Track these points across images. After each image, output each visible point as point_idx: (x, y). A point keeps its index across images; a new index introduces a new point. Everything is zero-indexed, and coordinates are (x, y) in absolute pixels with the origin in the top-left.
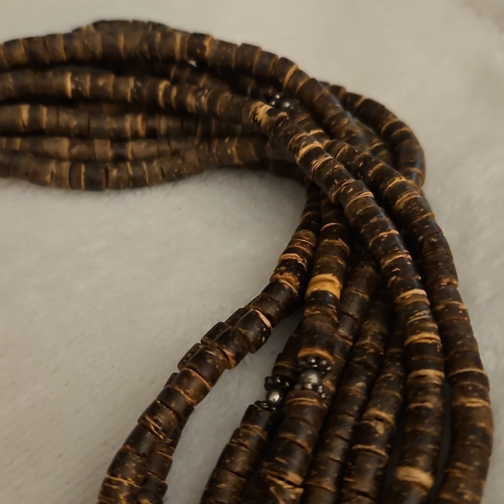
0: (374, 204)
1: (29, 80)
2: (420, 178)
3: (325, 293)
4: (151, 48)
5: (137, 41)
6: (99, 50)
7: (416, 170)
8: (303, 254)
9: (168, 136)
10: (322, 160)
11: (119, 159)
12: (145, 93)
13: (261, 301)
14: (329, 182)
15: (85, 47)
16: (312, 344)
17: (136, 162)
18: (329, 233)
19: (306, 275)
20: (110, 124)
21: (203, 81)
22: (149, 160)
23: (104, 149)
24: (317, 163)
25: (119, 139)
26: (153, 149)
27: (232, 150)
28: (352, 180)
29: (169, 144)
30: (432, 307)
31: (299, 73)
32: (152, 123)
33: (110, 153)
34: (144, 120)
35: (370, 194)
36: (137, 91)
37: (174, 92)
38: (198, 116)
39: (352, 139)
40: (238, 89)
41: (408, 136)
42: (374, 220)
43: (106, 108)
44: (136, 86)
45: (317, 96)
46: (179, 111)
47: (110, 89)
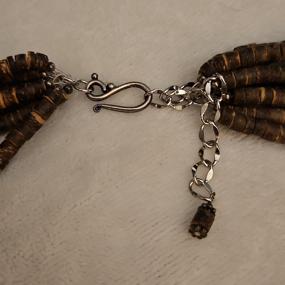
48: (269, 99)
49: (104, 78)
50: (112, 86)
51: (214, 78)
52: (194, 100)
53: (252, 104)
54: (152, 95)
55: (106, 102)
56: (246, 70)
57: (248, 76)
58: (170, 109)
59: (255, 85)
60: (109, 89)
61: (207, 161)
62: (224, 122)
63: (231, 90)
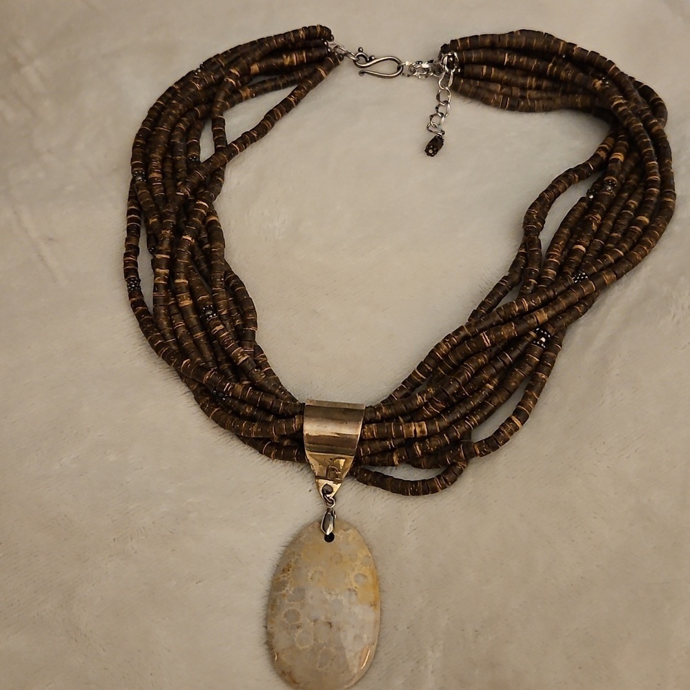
0: (643, 129)
1: (490, 54)
2: (664, 123)
3: (618, 159)
4: (548, 47)
5: (542, 43)
6: (523, 44)
7: (663, 119)
8: (609, 146)
9: (546, 90)
10: (623, 108)
11: (523, 98)
12: (541, 67)
13: (591, 160)
14: (625, 117)
15: (517, 42)
16: (611, 175)
17: (532, 100)
18: (621, 139)
19: (610, 153)
20: (521, 80)
21: (568, 66)
22: (538, 100)
23: (517, 92)
24: (621, 109)
25: (523, 88)
26: (539, 95)
27: (579, 100)
28: (635, 118)
29: (546, 93)
30: (660, 169)
31: (616, 69)
32: (539, 83)
33: (519, 94)
34: (536, 80)
35: (642, 124)
36: (537, 67)
37: (555, 69)
38: (565, 82)
39: (636, 101)
40: (586, 73)
41: (663, 105)
42: (642, 134)
43: (518, 72)
44: (537, 64)
45: (623, 80)
46: (555, 79)
47: (525, 63)
48: (489, 73)
49: (368, 51)
50: (373, 58)
51: (450, 54)
52: (434, 73)
53: (477, 77)
54: (403, 66)
55: (368, 68)
56: (473, 51)
57: (474, 55)
58: (416, 79)
59: (480, 63)
60: (371, 60)
61: (441, 113)
62: (455, 88)
63: (461, 65)
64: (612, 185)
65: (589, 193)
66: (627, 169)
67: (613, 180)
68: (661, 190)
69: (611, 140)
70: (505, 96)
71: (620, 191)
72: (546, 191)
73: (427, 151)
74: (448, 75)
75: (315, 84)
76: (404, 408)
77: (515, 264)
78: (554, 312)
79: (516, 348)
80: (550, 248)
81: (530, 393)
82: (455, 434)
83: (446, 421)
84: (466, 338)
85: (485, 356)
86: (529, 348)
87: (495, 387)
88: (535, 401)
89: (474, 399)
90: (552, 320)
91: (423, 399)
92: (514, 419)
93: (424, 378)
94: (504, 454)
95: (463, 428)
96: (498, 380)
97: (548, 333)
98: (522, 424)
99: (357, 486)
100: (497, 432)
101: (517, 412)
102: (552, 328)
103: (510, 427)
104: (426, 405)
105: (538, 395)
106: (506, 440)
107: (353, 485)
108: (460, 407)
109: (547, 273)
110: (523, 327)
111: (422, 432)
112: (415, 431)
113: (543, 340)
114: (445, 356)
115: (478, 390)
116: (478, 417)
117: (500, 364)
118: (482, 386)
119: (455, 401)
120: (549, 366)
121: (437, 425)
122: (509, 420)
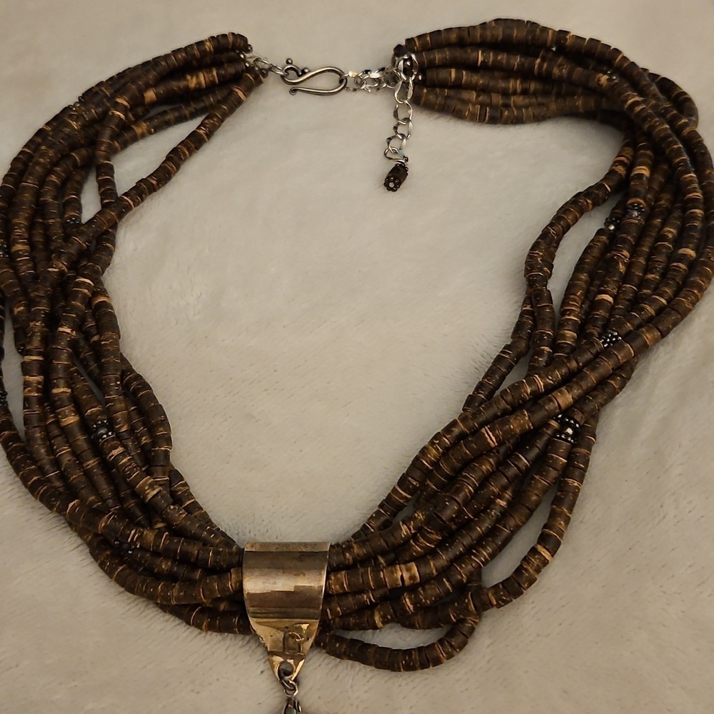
0: (670, 132)
1: (458, 53)
2: (696, 123)
3: (643, 174)
4: (533, 38)
5: (525, 34)
6: (500, 37)
7: (693, 118)
8: (628, 158)
9: (535, 94)
10: (641, 107)
11: (507, 106)
12: (526, 65)
13: (606, 178)
14: (644, 119)
15: (493, 35)
16: (636, 196)
17: (519, 108)
18: (643, 147)
19: (630, 168)
20: (502, 84)
21: (560, 60)
22: (527, 107)
23: (497, 99)
24: (638, 109)
25: (505, 93)
26: (527, 101)
27: (579, 103)
28: (657, 119)
29: (536, 98)
30: (700, 183)
31: (625, 58)
32: (526, 85)
33: (501, 102)
34: (521, 83)
35: (668, 127)
36: (521, 65)
37: (545, 65)
38: (560, 81)
39: (654, 96)
40: (586, 67)
41: (689, 100)
42: (670, 139)
43: (497, 74)
44: (520, 60)
45: (635, 73)
46: (545, 78)
47: (504, 62)
48: (459, 78)
49: (300, 64)
50: (306, 71)
51: (406, 57)
52: (388, 83)
53: (444, 85)
54: (346, 79)
55: (300, 85)
56: (436, 51)
57: (438, 56)
58: (364, 93)
59: (446, 65)
60: (304, 73)
61: (401, 134)
62: (416, 101)
63: (422, 70)
64: (639, 210)
65: (607, 223)
66: (656, 187)
67: (640, 204)
68: (706, 210)
69: (629, 151)
70: (483, 105)
71: (649, 217)
72: (551, 225)
73: (386, 185)
74: (406, 84)
75: (232, 110)
76: (384, 544)
77: (519, 327)
78: (580, 391)
79: (532, 446)
80: (565, 301)
81: (559, 510)
82: (459, 577)
83: (444, 558)
84: (462, 436)
85: (491, 460)
86: (550, 445)
87: (509, 503)
88: (568, 520)
89: (481, 522)
90: (579, 402)
91: (410, 529)
92: (540, 548)
93: (409, 496)
94: (531, 601)
95: (470, 567)
96: (512, 492)
97: (576, 422)
98: (553, 556)
99: (326, 661)
100: (519, 571)
101: (543, 539)
102: (581, 415)
103: (535, 561)
104: (414, 537)
105: (571, 510)
106: (532, 581)
107: (322, 659)
108: (463, 536)
109: (564, 337)
110: (540, 415)
111: (412, 578)
112: (402, 576)
113: (570, 431)
114: (435, 464)
115: (486, 508)
116: (490, 550)
117: (513, 471)
118: (490, 503)
119: (454, 527)
120: (581, 468)
121: (433, 566)
122: (534, 551)
